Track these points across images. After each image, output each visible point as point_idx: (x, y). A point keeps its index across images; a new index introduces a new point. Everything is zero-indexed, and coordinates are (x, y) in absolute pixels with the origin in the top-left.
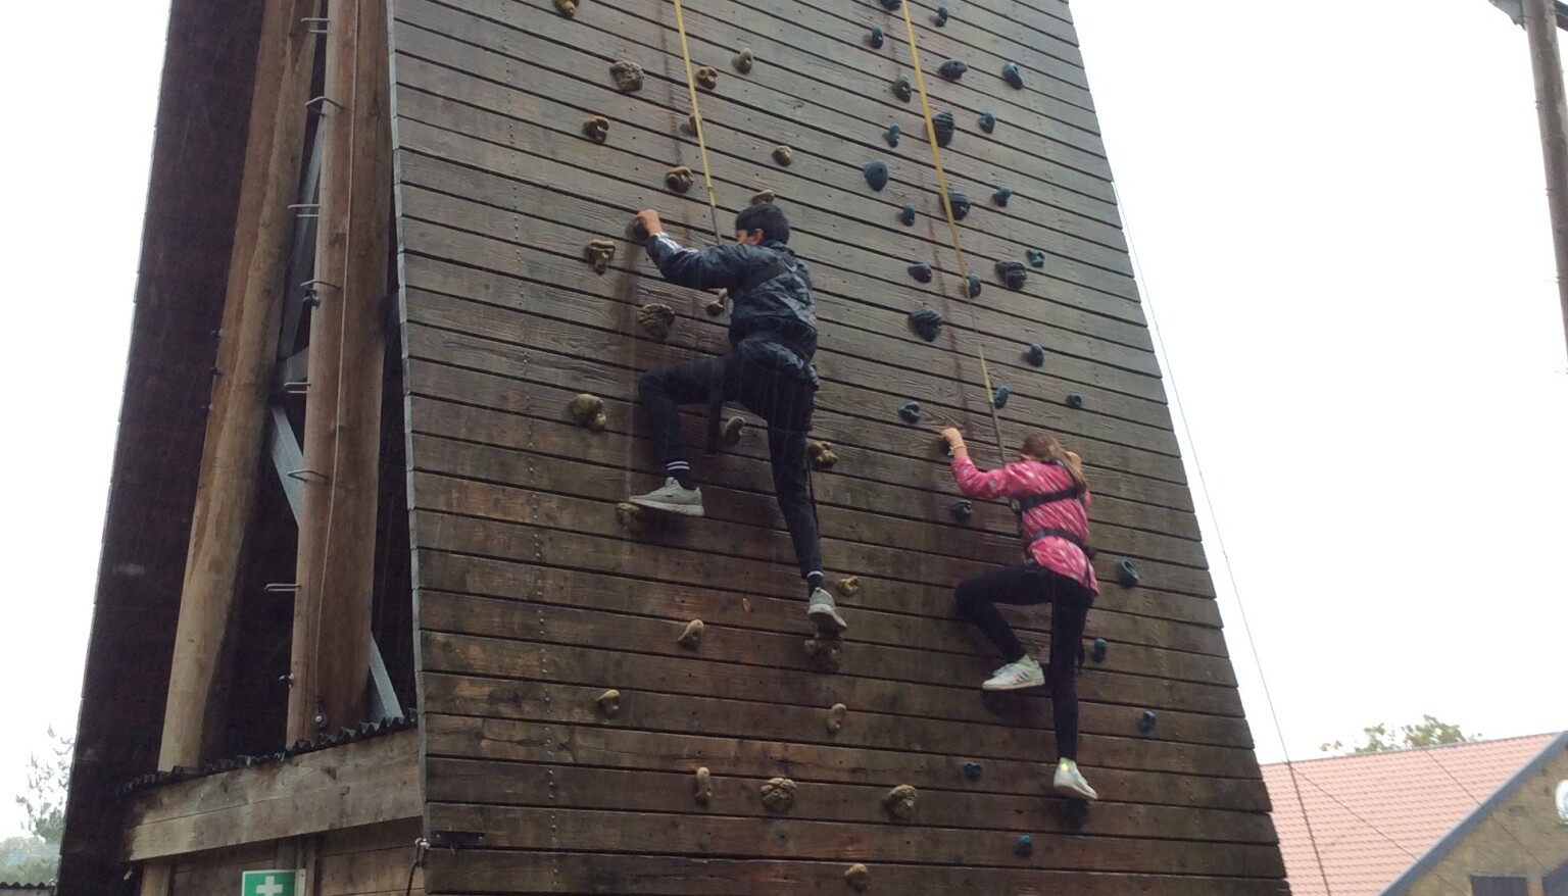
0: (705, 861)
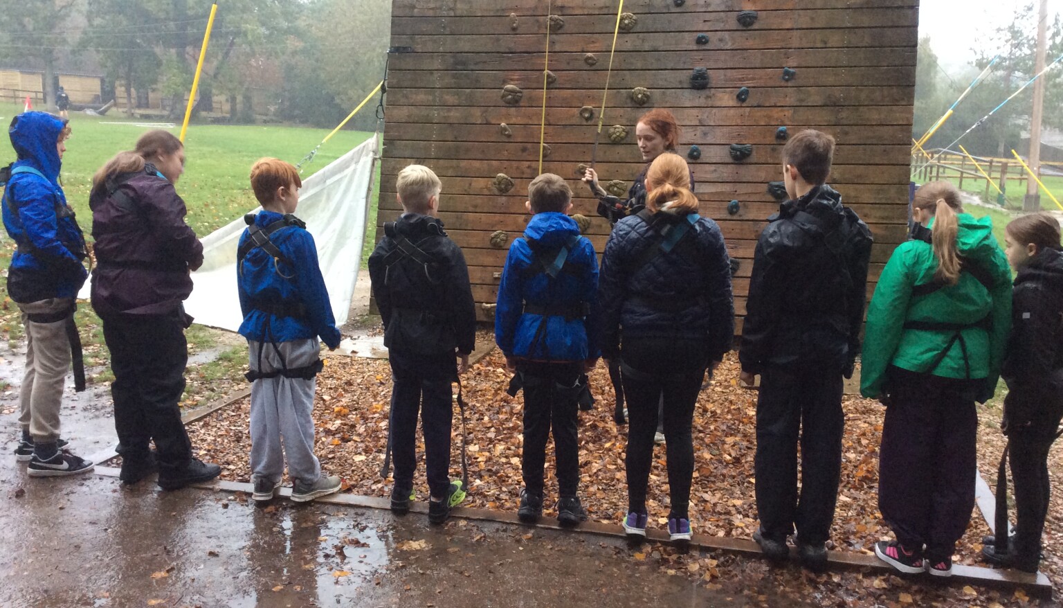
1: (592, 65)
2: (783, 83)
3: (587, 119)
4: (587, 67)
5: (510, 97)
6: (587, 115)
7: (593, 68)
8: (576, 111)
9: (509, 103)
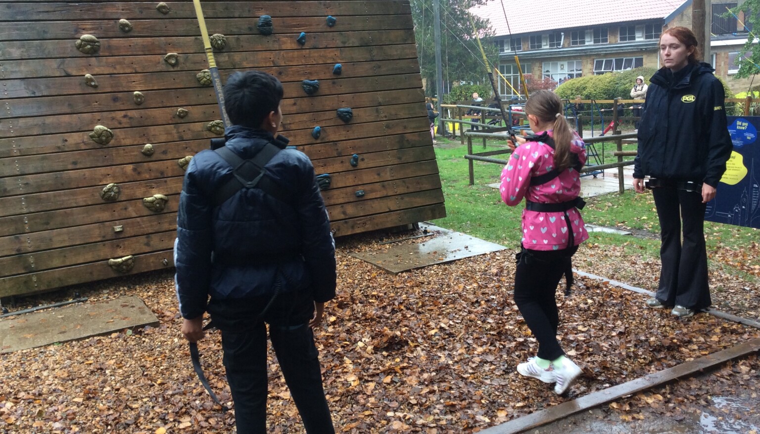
0: (77, 4)
1: (166, 13)
2: (329, 29)
3: (173, 65)
4: (161, 16)
5: (89, 47)
6: (173, 62)
7: (167, 16)
8: (161, 58)
9: (88, 53)
